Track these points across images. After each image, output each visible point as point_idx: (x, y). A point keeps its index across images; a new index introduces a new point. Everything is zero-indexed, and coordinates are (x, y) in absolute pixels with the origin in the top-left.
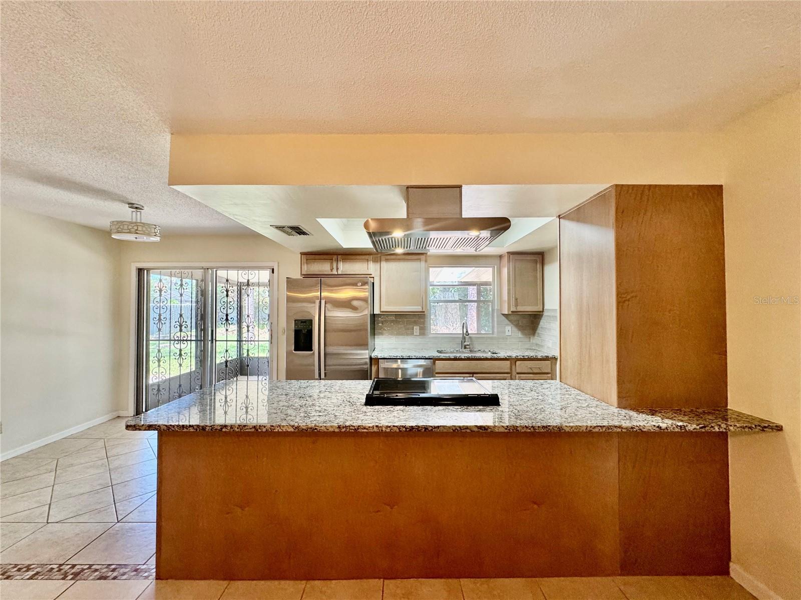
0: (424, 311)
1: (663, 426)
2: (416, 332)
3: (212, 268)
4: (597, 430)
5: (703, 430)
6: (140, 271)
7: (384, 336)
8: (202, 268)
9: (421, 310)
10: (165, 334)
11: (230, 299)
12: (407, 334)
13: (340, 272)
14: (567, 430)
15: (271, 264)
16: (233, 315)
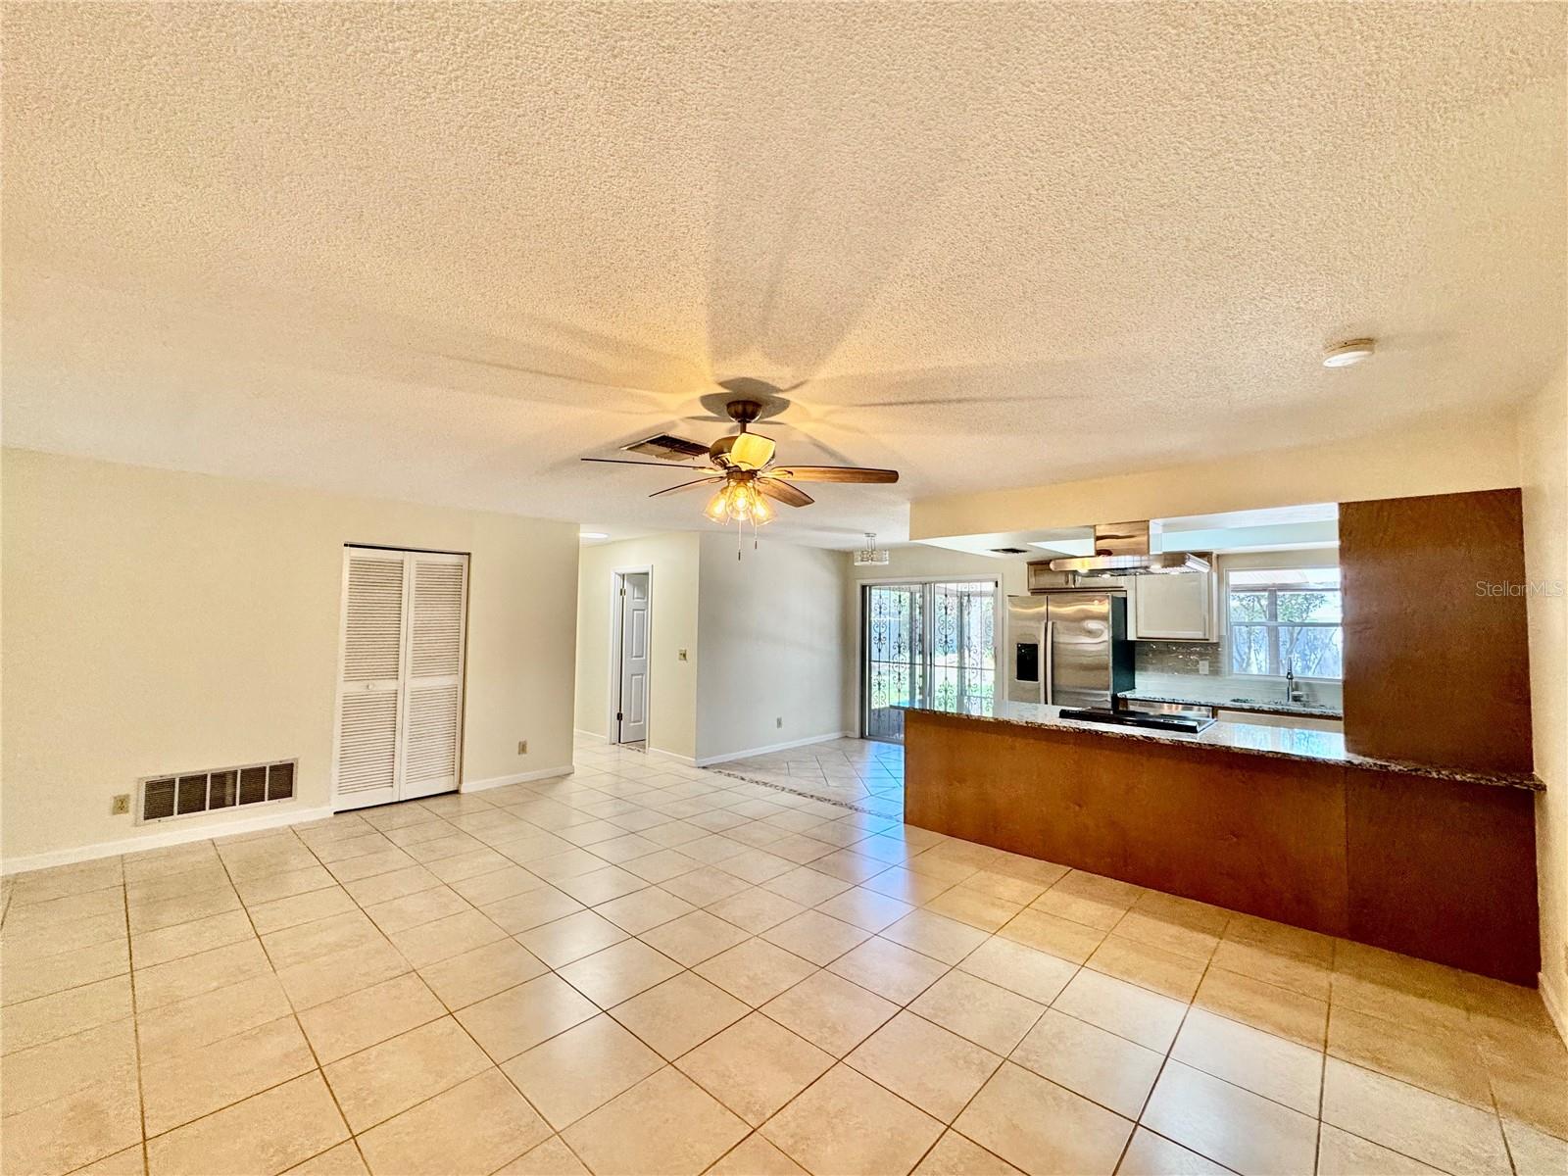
0: (1207, 637)
1: (1356, 762)
2: (1203, 670)
3: (930, 583)
4: (1271, 755)
5: (1414, 773)
6: (864, 588)
7: (1150, 673)
8: (921, 583)
9: (1201, 637)
10: (884, 656)
11: (949, 618)
12: (1188, 672)
13: (1077, 585)
14: (1236, 750)
15: (993, 576)
16: (953, 636)
